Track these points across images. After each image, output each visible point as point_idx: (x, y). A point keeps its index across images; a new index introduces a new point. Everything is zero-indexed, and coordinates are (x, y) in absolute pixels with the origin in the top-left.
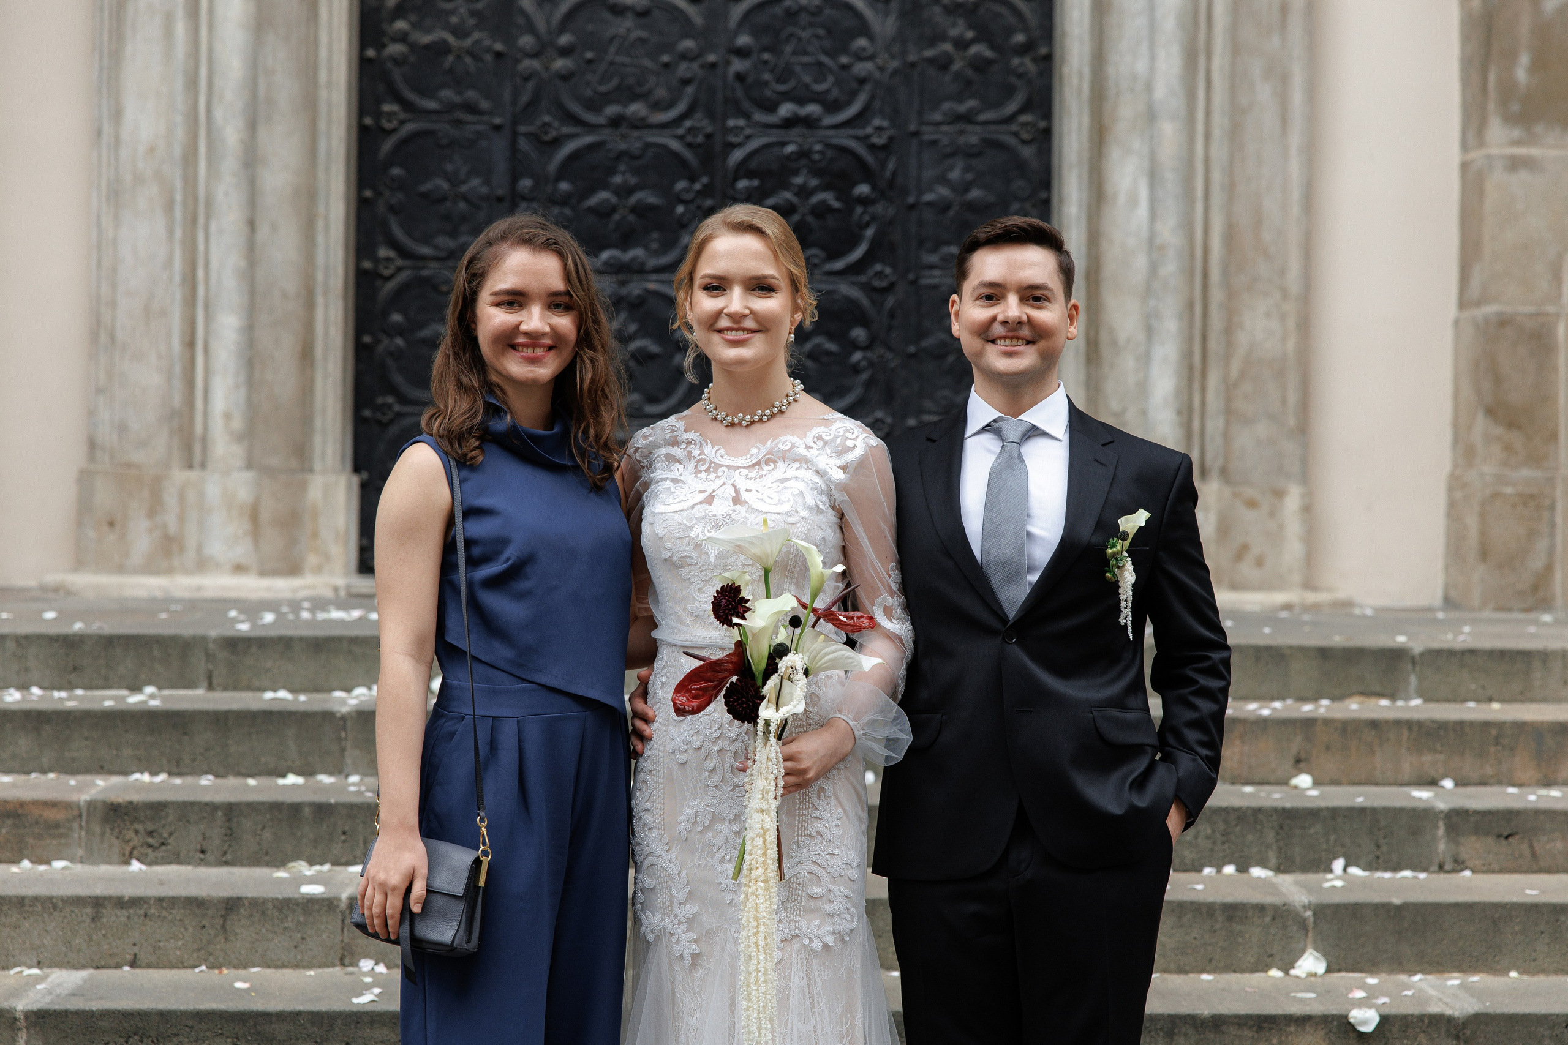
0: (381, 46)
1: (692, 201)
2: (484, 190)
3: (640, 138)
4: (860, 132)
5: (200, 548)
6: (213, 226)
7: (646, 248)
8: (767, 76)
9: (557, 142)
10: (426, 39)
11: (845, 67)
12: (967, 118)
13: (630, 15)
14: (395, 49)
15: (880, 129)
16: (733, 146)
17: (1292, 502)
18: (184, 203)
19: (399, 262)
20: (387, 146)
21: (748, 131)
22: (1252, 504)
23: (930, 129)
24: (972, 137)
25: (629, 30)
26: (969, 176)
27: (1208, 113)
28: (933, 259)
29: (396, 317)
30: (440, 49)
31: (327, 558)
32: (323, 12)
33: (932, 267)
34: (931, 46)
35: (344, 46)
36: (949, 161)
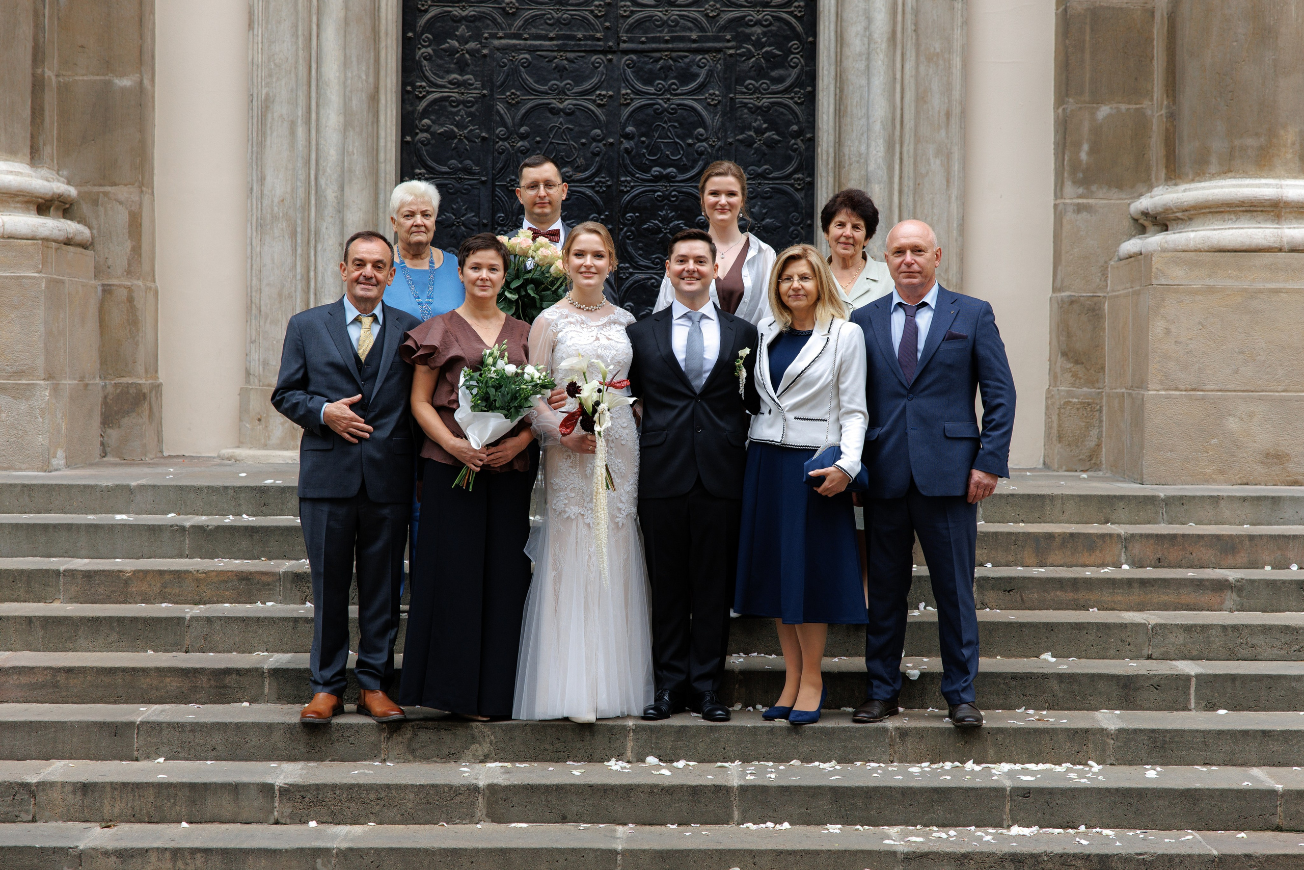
0: (414, 135)
2: (475, 220)
6: (319, 247)
8: (644, 151)
10: (441, 130)
11: (690, 145)
12: (762, 176)
13: (562, 114)
14: (423, 136)
16: (624, 193)
18: (302, 233)
21: (632, 184)
24: (766, 187)
25: (561, 123)
26: (764, 211)
27: (901, 178)
30: (450, 135)
32: (382, 119)
34: (741, 134)
35: (394, 138)
36: (753, 201)
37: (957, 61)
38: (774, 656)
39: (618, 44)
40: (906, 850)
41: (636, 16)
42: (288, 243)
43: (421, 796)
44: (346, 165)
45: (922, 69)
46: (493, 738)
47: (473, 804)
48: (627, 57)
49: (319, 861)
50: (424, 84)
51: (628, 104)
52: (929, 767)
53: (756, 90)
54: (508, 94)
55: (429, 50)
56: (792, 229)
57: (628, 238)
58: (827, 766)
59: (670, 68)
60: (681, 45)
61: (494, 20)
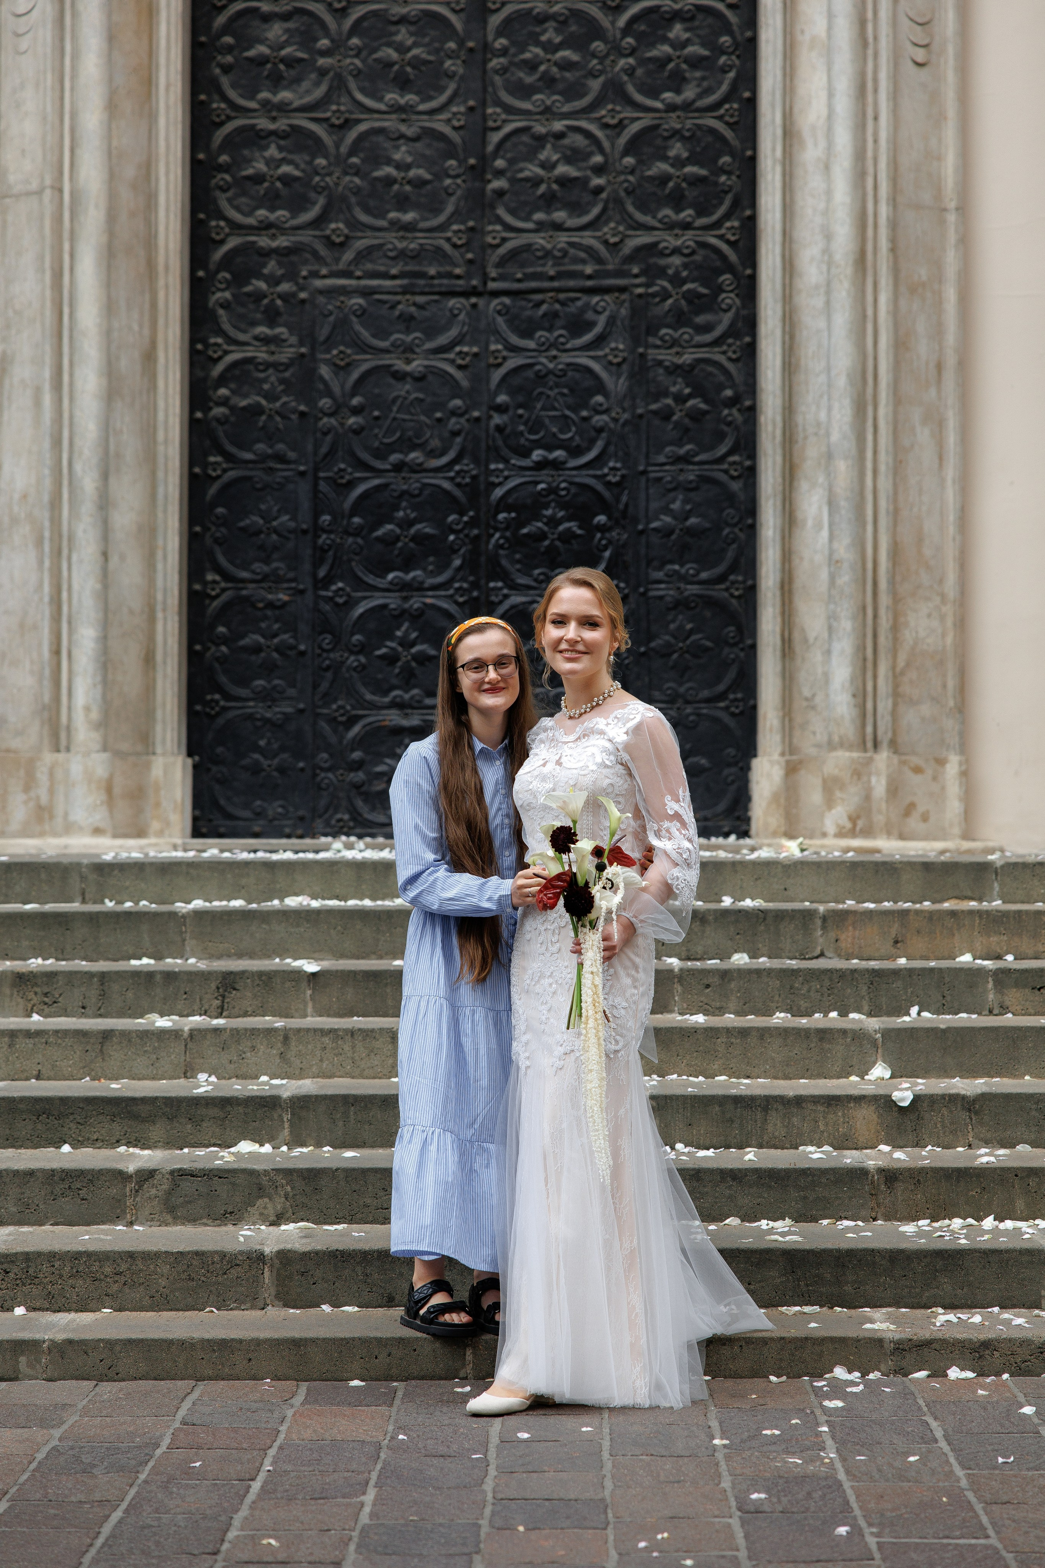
0: (207, 410)
1: (461, 531)
2: (292, 524)
3: (417, 481)
4: (599, 473)
5: (66, 814)
6: (75, 557)
7: (424, 569)
8: (522, 428)
9: (351, 484)
10: (244, 403)
11: (585, 419)
12: (685, 459)
13: (409, 379)
14: (218, 411)
15: (612, 469)
16: (495, 485)
17: (952, 768)
18: (51, 539)
19: (223, 585)
20: (213, 490)
21: (506, 473)
22: (918, 770)
23: (657, 468)
24: (691, 475)
25: (408, 392)
26: (688, 507)
27: (875, 452)
28: (660, 575)
29: (221, 629)
30: (256, 411)
31: (168, 824)
32: (161, 384)
33: (659, 582)
34: (656, 401)
35: (178, 410)
36: (672, 495)
37: (951, 294)
38: (701, 1078)
39: (485, 284)
40: (897, 1337)
41: (509, 245)
42: (32, 554)
43: (180, 1268)
44: (112, 447)
45: (903, 303)
46: (289, 1188)
47: (256, 1280)
48: (495, 302)
49: (23, 1360)
50: (219, 340)
51: (499, 365)
52: (929, 1225)
53: (675, 343)
54: (335, 352)
55: (227, 295)
56: (726, 531)
57: (502, 547)
58: (779, 1224)
59: (555, 315)
60: (571, 283)
61: (315, 254)
